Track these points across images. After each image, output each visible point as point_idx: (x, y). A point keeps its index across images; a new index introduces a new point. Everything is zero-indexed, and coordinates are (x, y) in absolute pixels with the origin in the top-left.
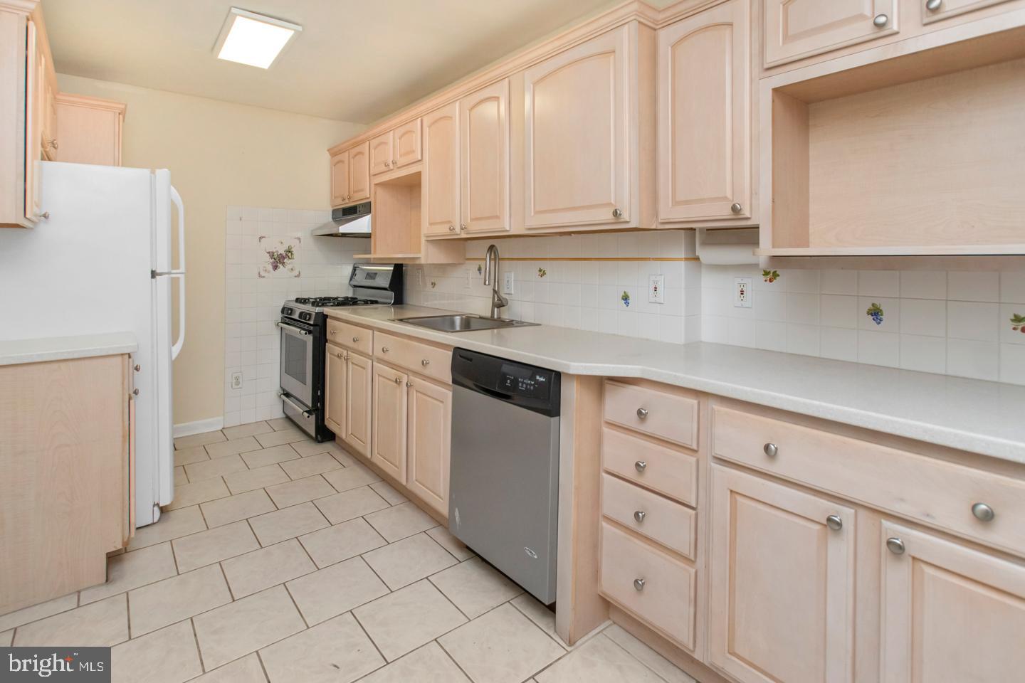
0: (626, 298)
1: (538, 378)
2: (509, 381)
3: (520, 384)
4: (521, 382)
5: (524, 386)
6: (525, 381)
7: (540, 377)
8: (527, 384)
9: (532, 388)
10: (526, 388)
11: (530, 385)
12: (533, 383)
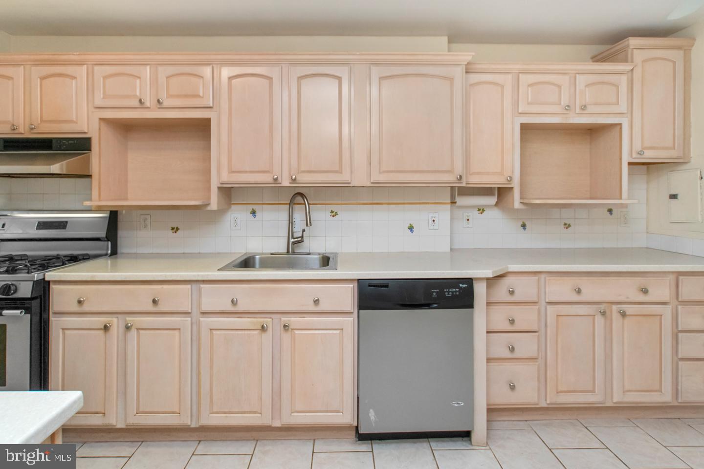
0: (411, 228)
1: (461, 285)
2: (434, 294)
3: (446, 293)
4: (447, 291)
5: (450, 293)
6: (450, 290)
7: (463, 284)
8: (453, 292)
9: (458, 293)
10: (452, 295)
11: (456, 291)
12: (457, 290)
